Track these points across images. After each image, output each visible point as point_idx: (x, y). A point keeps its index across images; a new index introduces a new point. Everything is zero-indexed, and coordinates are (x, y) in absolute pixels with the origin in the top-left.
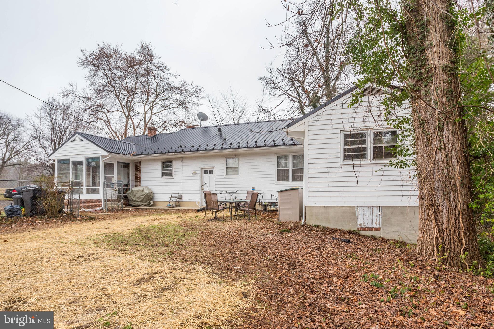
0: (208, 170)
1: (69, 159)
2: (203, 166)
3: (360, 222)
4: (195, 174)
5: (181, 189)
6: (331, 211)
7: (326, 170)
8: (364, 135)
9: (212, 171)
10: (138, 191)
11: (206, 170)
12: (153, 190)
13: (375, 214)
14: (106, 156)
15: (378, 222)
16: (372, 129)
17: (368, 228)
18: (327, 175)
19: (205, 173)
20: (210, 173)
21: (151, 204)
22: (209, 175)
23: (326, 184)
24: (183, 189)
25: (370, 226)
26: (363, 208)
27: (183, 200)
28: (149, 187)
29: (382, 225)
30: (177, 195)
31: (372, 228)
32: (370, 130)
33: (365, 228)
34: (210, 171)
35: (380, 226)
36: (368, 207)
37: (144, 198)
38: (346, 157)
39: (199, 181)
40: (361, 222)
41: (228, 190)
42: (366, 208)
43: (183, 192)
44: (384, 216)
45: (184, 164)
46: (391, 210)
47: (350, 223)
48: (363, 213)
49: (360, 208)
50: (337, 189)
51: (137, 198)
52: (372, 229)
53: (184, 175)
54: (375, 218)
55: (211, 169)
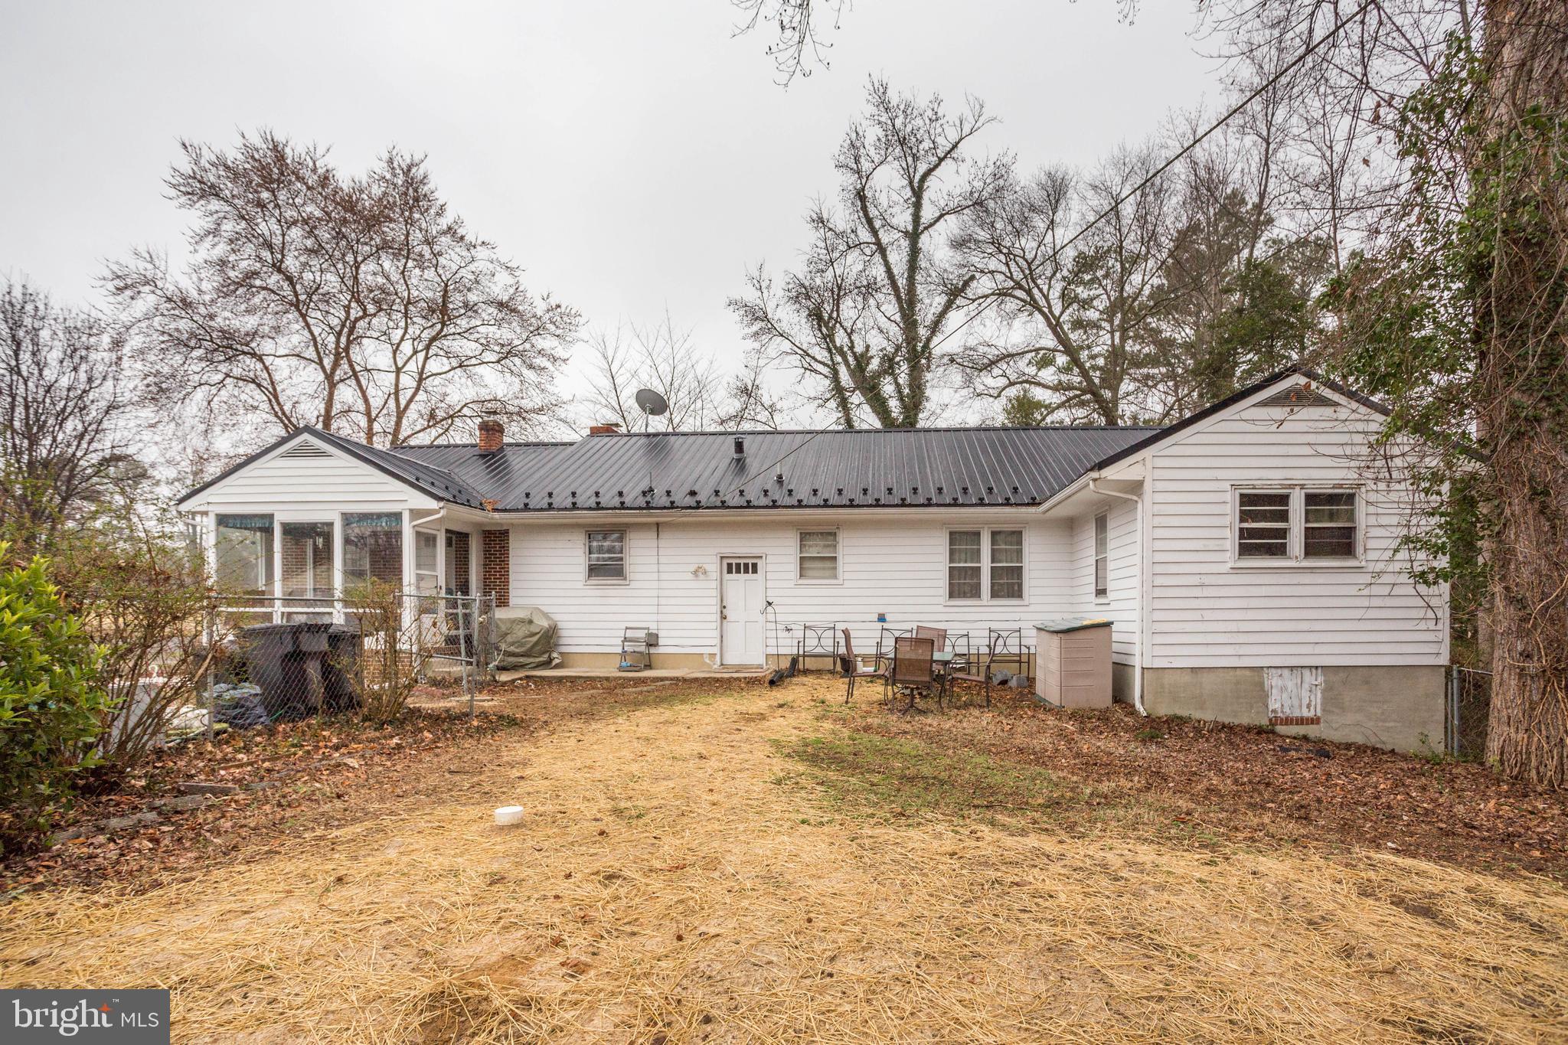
0: (742, 561)
1: (271, 516)
2: (727, 551)
3: (1274, 704)
4: (699, 572)
5: (655, 617)
6: (1206, 679)
7: (1195, 580)
8: (1284, 499)
9: (755, 566)
10: (513, 621)
11: (734, 561)
12: (556, 617)
13: (1306, 686)
14: (429, 512)
15: (1313, 703)
16: (1302, 487)
17: (1292, 719)
18: (1197, 592)
19: (730, 571)
20: (746, 571)
21: (557, 661)
22: (742, 576)
23: (1197, 615)
24: (661, 617)
25: (1297, 714)
26: (1279, 671)
27: (661, 650)
28: (545, 609)
29: (1324, 710)
30: (642, 634)
31: (1302, 719)
32: (1298, 488)
33: (1287, 719)
34: (746, 565)
35: (1319, 714)
36: (1292, 668)
37: (536, 643)
38: (1245, 550)
39: (715, 593)
40: (1277, 706)
41: (811, 619)
42: (1286, 672)
43: (662, 626)
44: (1328, 689)
45: (662, 543)
46: (1342, 675)
47: (1252, 707)
48: (1280, 683)
49: (1274, 671)
50: (1221, 627)
51: (512, 644)
52: (1301, 721)
53: (664, 576)
54: (1305, 694)
55: (750, 561)
